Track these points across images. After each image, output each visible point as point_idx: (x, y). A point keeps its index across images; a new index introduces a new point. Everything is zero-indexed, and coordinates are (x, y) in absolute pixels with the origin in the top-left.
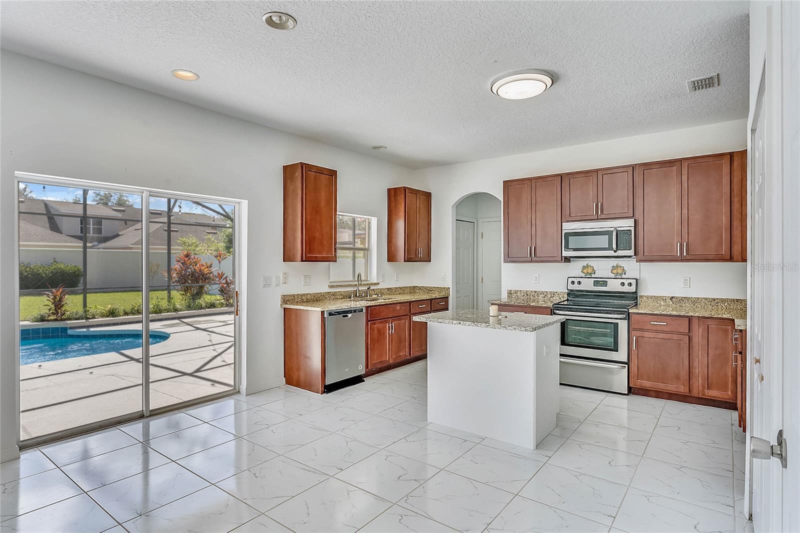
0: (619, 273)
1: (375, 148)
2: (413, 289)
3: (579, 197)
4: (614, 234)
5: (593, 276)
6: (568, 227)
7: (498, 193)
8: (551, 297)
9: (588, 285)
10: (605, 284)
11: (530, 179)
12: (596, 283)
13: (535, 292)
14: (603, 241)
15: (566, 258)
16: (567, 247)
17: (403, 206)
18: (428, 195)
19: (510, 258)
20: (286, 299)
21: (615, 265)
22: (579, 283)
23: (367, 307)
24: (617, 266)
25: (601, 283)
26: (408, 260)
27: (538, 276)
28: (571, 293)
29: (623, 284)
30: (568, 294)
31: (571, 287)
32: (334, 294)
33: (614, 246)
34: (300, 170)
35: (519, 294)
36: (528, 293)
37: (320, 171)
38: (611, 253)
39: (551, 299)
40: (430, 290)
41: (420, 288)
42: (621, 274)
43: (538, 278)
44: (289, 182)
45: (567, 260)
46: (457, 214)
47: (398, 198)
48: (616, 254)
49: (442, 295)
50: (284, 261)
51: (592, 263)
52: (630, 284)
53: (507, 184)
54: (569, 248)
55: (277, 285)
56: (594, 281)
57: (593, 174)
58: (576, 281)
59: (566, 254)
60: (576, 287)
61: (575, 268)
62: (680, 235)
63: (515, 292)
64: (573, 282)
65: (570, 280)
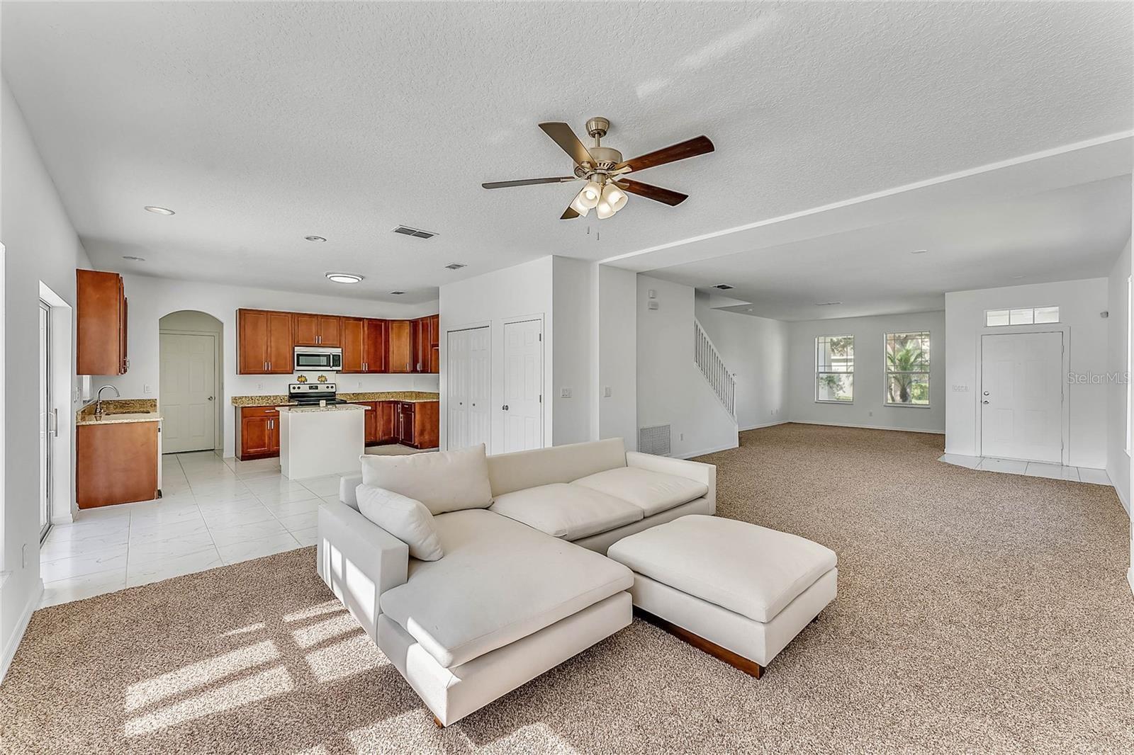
0: (323, 380)
3: (303, 331)
4: (331, 356)
5: (306, 383)
6: (298, 350)
9: (305, 389)
10: (317, 388)
11: (266, 312)
12: (311, 388)
13: (260, 396)
15: (295, 371)
16: (298, 365)
19: (241, 371)
21: (320, 376)
22: (299, 388)
24: (322, 376)
25: (314, 387)
28: (293, 395)
29: (328, 387)
30: (289, 396)
31: (292, 391)
33: (331, 364)
35: (243, 398)
36: (253, 398)
38: (328, 368)
39: (275, 400)
42: (325, 381)
48: (331, 369)
51: (304, 374)
52: (332, 387)
53: (244, 312)
56: (310, 386)
57: (316, 317)
58: (296, 386)
59: (297, 368)
60: (297, 391)
61: (292, 379)
62: (363, 359)
63: (240, 398)
64: (294, 388)
65: (292, 386)
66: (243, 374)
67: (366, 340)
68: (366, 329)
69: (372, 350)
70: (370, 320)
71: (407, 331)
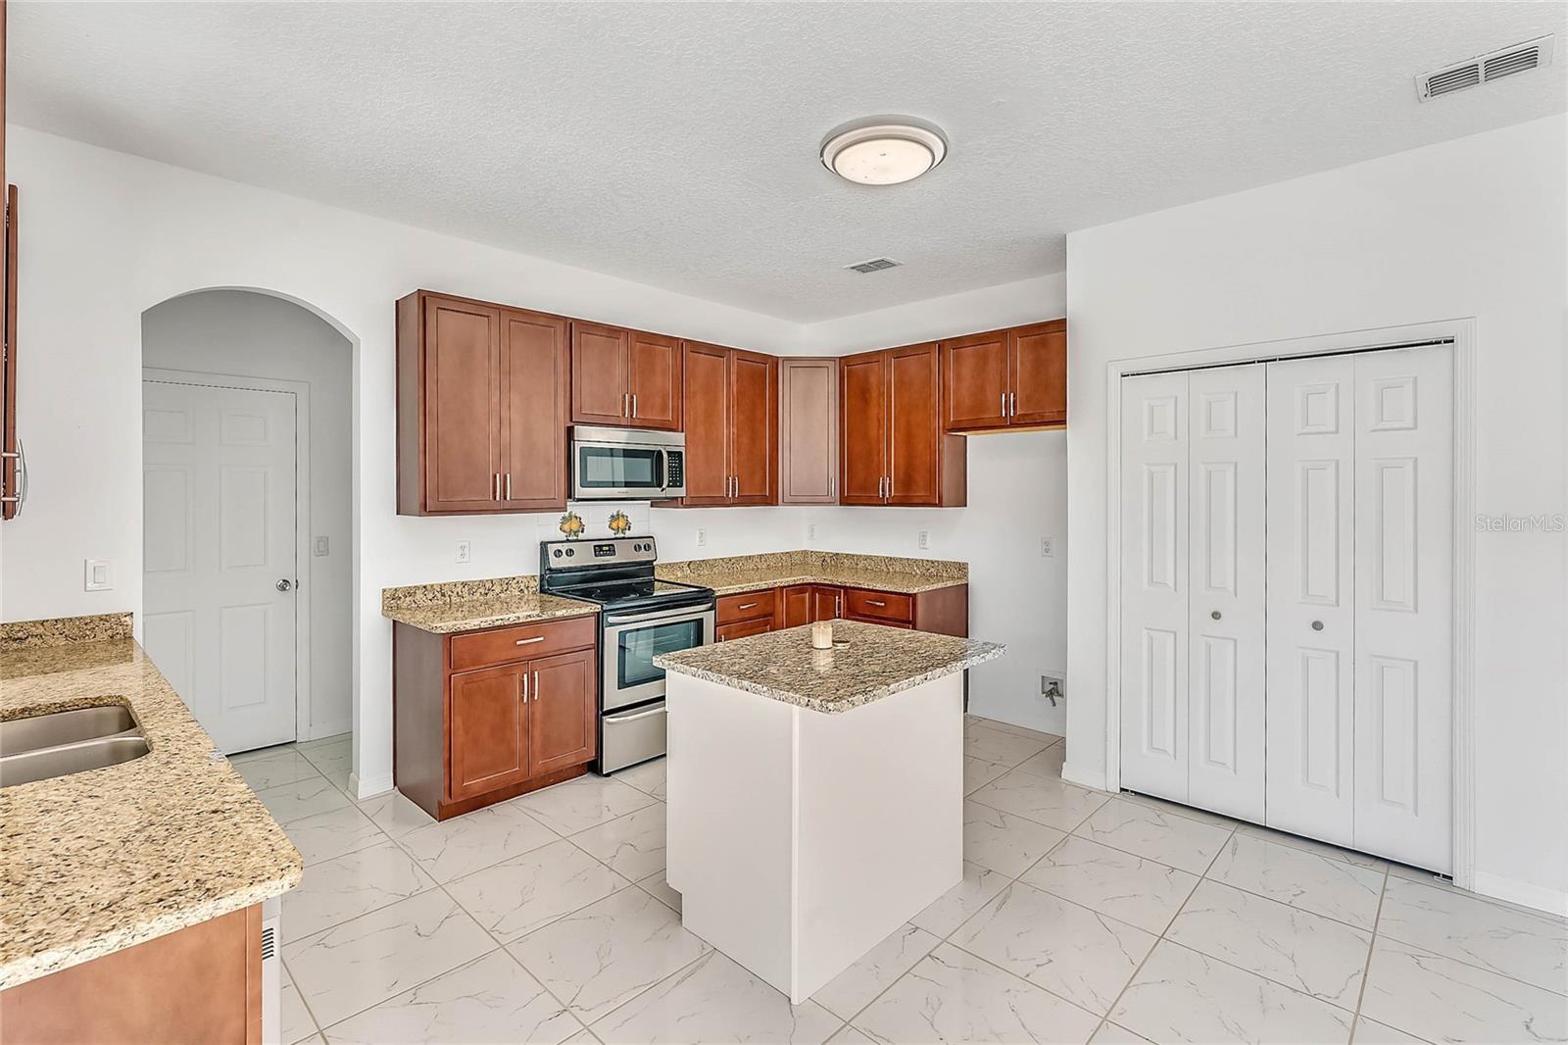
0: (618, 526)
5: (581, 535)
6: (583, 436)
8: (502, 592)
9: (584, 555)
10: (612, 551)
12: (599, 550)
13: (464, 584)
16: (584, 481)
19: (440, 502)
21: (615, 513)
22: (570, 552)
24: (619, 515)
25: (604, 548)
27: (467, 544)
29: (637, 548)
31: (555, 563)
35: (419, 595)
36: (446, 589)
38: (655, 492)
39: (502, 595)
42: (623, 530)
43: (466, 550)
52: (647, 547)
54: (590, 479)
56: (595, 546)
57: (620, 336)
58: (564, 547)
59: (580, 492)
60: (565, 562)
61: (547, 526)
62: (728, 465)
63: (410, 592)
64: (558, 553)
65: (552, 548)
67: (734, 410)
68: (734, 378)
69: (745, 440)
70: (744, 355)
71: (826, 387)
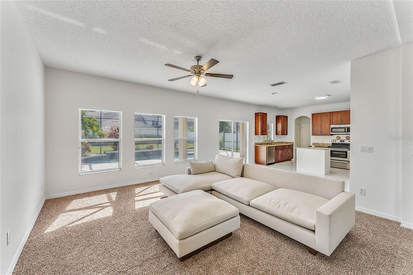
0: (348, 138)
1: (275, 106)
2: (282, 143)
3: (335, 118)
4: (346, 128)
5: (340, 139)
6: (332, 126)
7: (310, 117)
8: (327, 144)
9: (338, 141)
10: (344, 141)
11: (320, 113)
12: (341, 141)
13: (322, 143)
14: (343, 130)
15: (331, 134)
16: (332, 132)
17: (281, 120)
18: (287, 117)
19: (313, 134)
20: (256, 144)
21: (347, 136)
22: (336, 141)
23: (275, 146)
26: (282, 135)
27: (322, 139)
28: (333, 144)
30: (332, 144)
31: (333, 142)
32: (265, 143)
33: (346, 131)
34: (260, 114)
35: (316, 144)
36: (319, 144)
37: (264, 114)
38: (346, 133)
40: (287, 143)
41: (284, 142)
44: (256, 117)
45: (332, 135)
46: (296, 122)
47: (279, 118)
48: (347, 133)
49: (291, 144)
50: (255, 135)
51: (339, 135)
53: (313, 115)
54: (333, 131)
55: (254, 140)
57: (340, 112)
59: (331, 133)
60: (335, 142)
61: (334, 137)
64: (334, 141)
66: (313, 135)
